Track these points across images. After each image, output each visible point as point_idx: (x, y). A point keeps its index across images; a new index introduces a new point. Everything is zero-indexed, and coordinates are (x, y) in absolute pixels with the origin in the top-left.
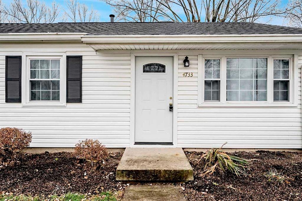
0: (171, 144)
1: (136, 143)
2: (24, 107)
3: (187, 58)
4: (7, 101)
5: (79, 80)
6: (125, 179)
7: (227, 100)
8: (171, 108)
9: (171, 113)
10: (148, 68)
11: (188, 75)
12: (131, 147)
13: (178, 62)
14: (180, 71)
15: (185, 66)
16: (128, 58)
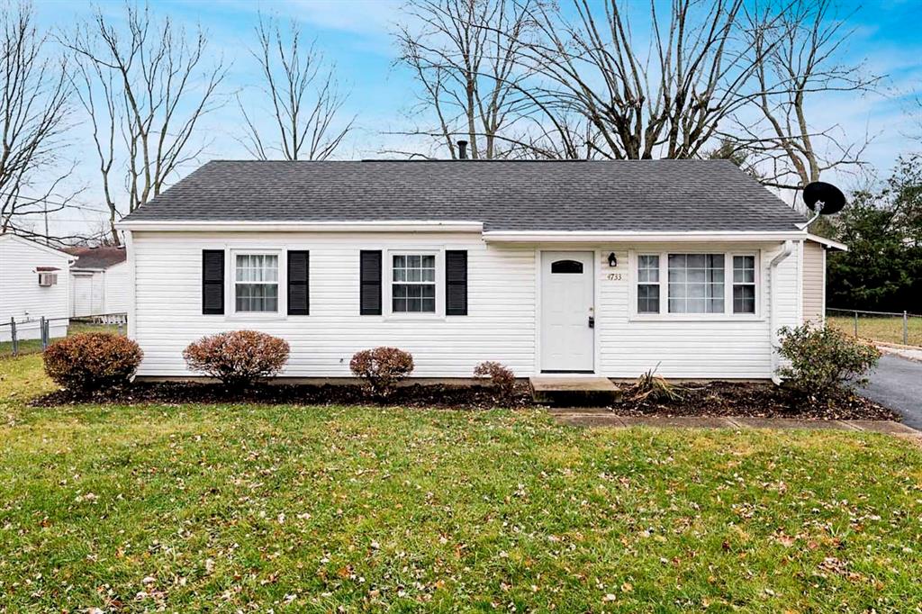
0: (592, 372)
1: (543, 372)
2: (386, 321)
3: (613, 255)
4: (363, 312)
5: (464, 283)
6: (545, 401)
7: (669, 312)
8: (592, 323)
9: (591, 330)
10: (559, 268)
11: (614, 277)
12: (537, 376)
13: (601, 260)
14: (603, 272)
15: (611, 266)
16: (533, 254)
